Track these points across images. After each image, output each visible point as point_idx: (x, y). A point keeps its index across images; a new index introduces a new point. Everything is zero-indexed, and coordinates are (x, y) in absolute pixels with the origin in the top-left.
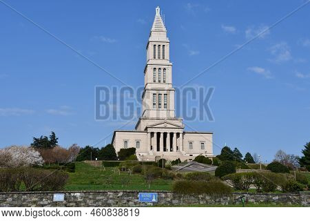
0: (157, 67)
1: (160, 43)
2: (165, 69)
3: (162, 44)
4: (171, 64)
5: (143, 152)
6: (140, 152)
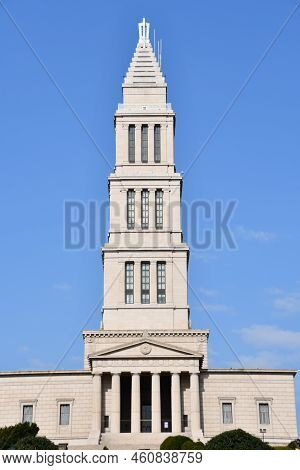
0: (138, 186)
1: (145, 120)
2: (159, 190)
3: (151, 122)
4: (178, 175)
5: (80, 436)
6: (69, 436)
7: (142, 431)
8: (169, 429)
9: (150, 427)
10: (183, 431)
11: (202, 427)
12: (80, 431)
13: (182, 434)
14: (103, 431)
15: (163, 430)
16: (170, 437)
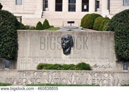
5: (29, 12)
6: (23, 11)
7: (69, 11)
8: (87, 10)
9: (75, 8)
10: (96, 11)
11: (109, 8)
12: (30, 9)
13: (96, 13)
14: (44, 10)
15: (83, 10)
16: (88, 15)
